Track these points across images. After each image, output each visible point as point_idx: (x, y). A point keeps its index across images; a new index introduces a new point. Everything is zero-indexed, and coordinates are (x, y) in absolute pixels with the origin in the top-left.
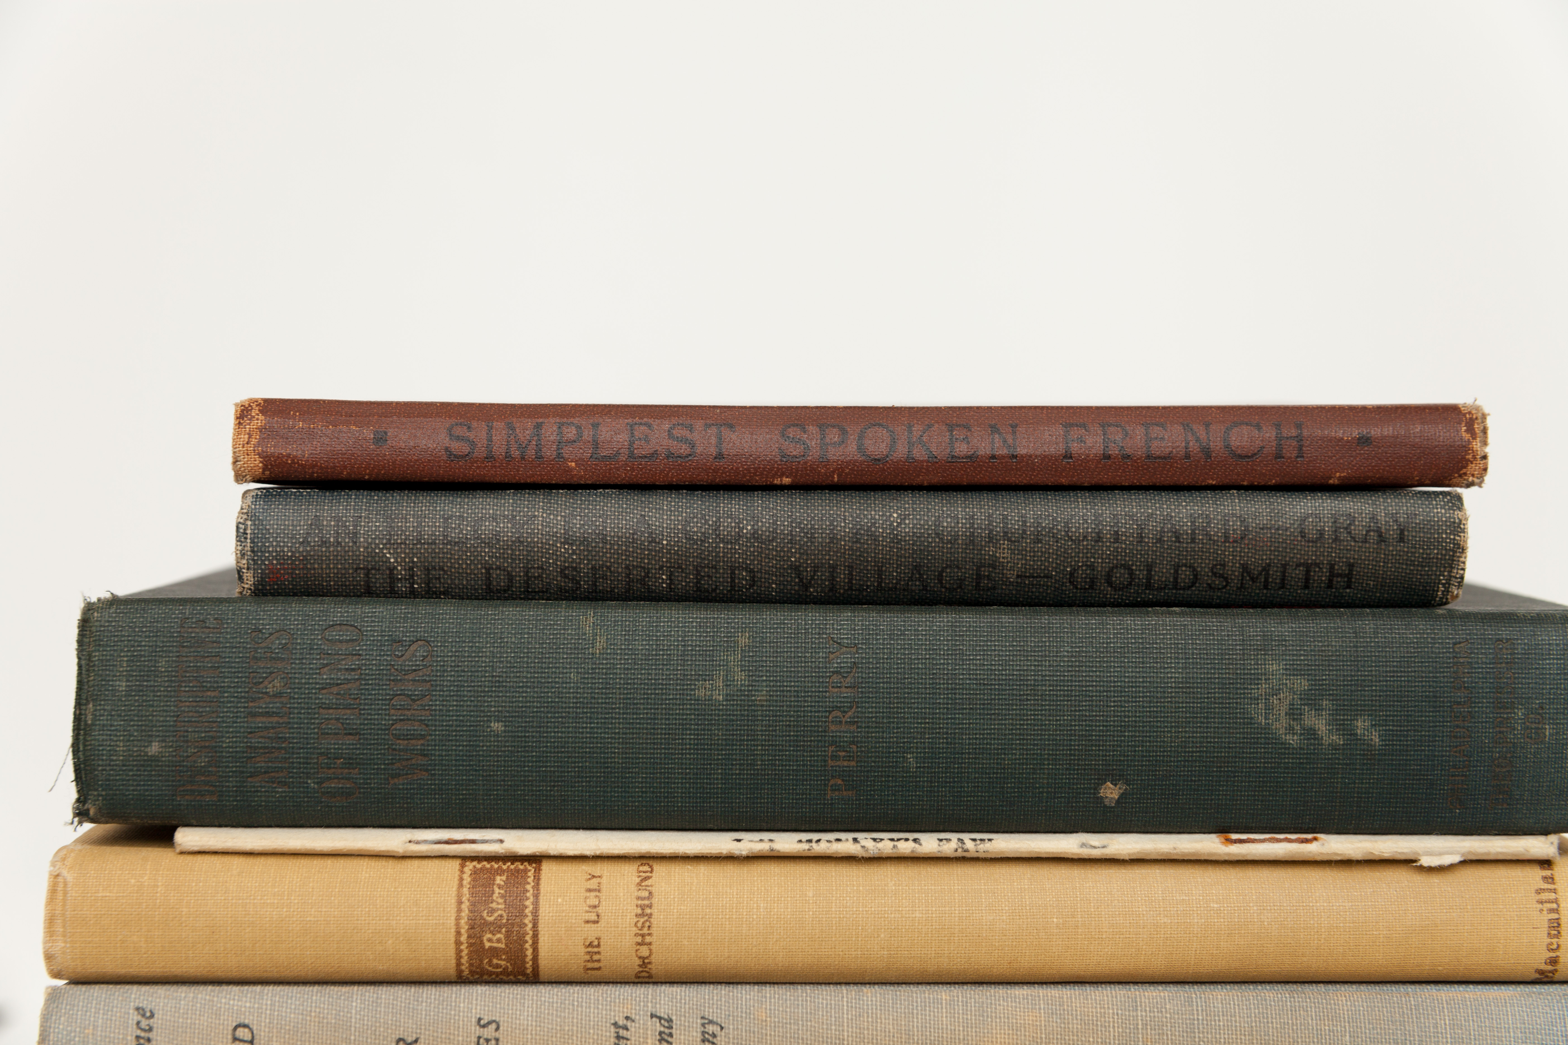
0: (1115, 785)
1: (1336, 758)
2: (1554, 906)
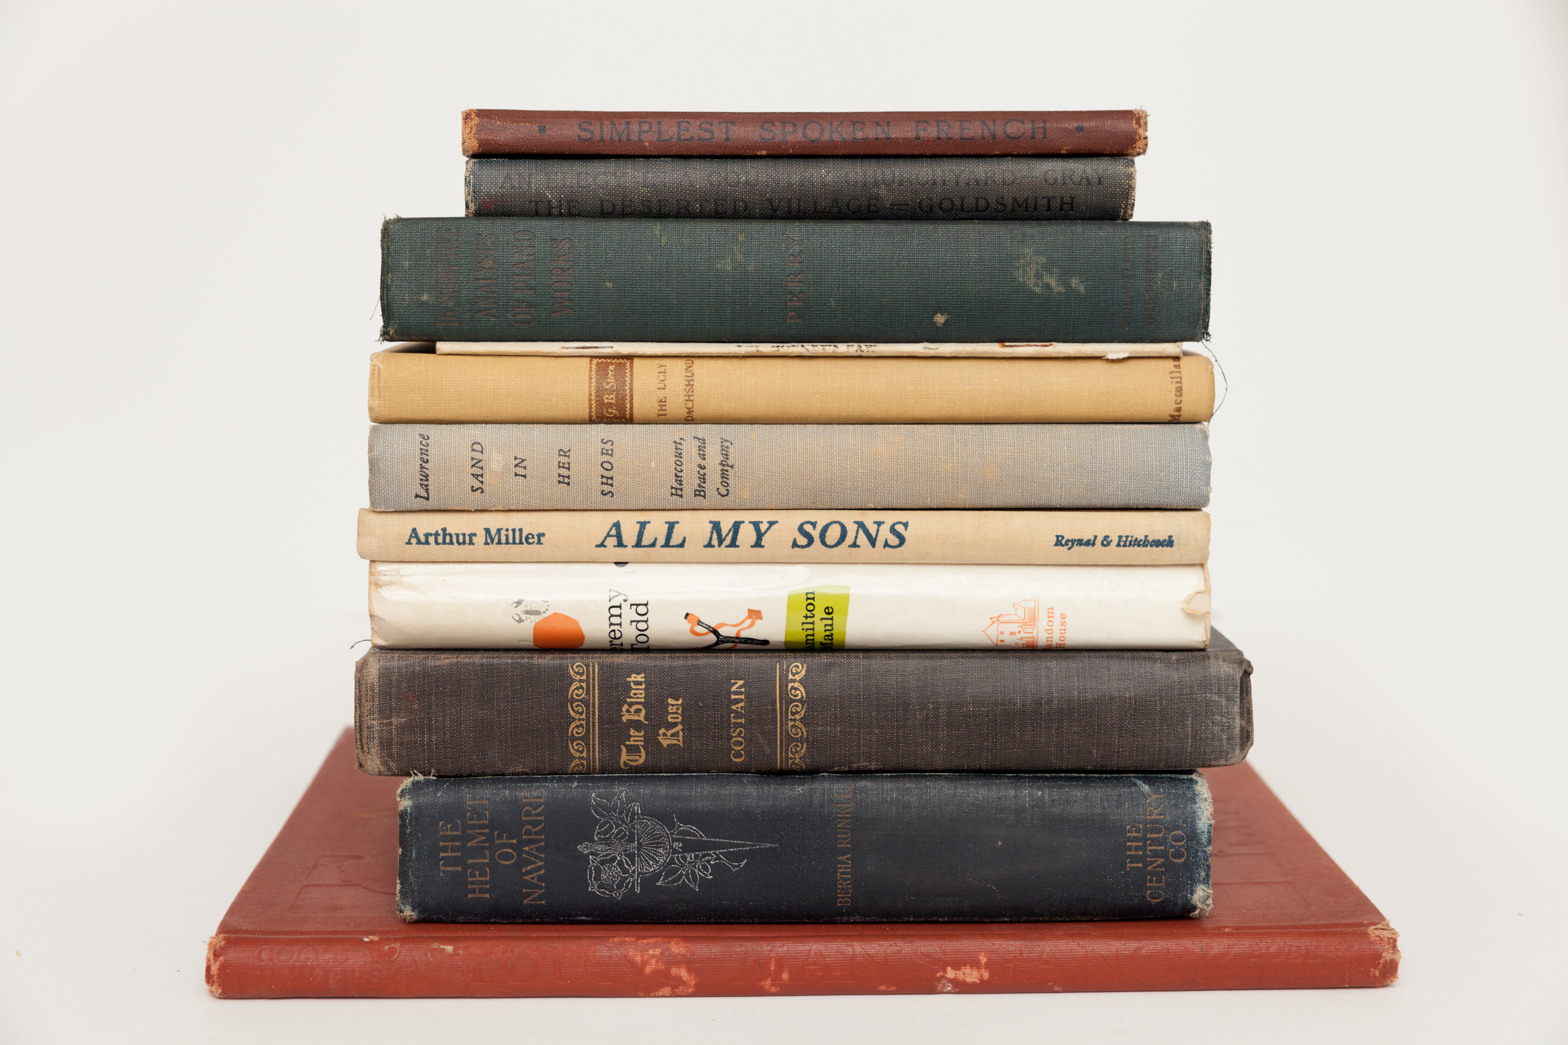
0: (942, 315)
1: (1061, 300)
2: (1179, 380)
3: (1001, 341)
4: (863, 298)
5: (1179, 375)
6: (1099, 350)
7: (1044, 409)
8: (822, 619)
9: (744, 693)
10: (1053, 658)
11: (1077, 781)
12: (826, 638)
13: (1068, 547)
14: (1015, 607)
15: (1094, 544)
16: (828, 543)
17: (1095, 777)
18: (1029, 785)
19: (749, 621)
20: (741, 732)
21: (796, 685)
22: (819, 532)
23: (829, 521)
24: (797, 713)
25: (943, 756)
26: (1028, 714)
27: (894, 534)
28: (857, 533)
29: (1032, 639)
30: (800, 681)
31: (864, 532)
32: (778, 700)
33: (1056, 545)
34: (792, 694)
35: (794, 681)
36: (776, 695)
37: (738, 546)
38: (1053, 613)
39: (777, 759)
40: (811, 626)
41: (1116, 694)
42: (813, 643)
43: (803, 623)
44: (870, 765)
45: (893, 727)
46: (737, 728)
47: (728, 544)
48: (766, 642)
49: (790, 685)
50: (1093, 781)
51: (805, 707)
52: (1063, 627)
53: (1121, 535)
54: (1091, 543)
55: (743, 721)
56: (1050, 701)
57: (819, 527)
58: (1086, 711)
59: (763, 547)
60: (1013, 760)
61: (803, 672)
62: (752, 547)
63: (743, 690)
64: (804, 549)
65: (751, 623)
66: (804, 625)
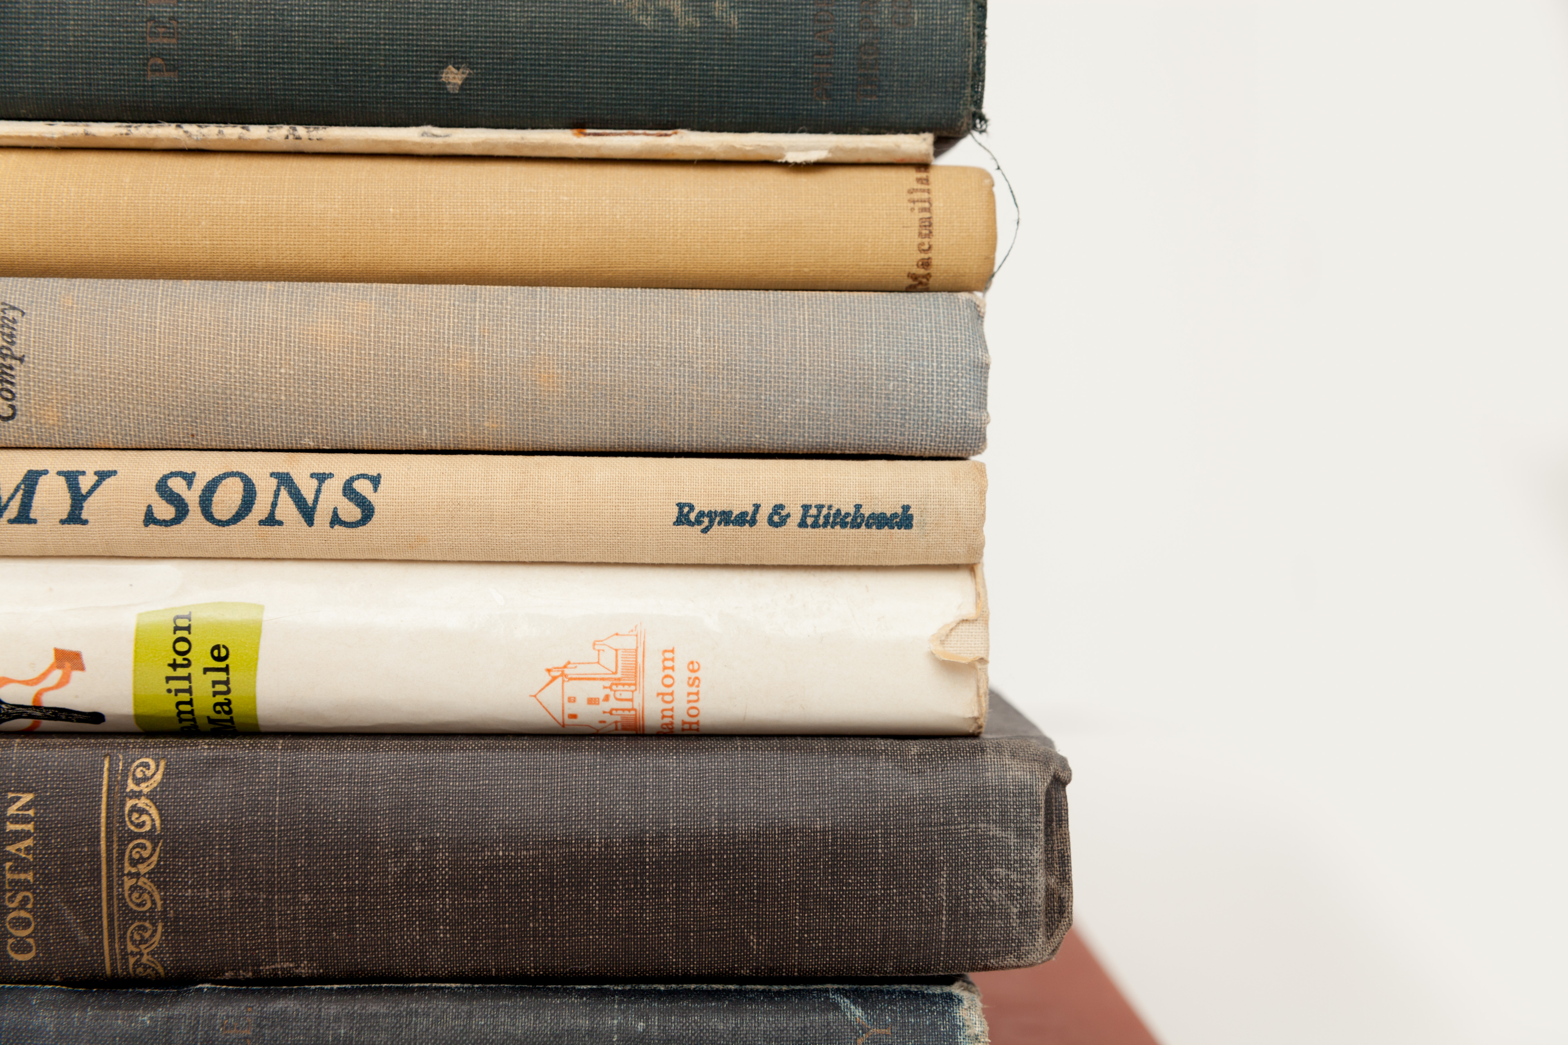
0: (458, 69)
1: (692, 43)
2: (927, 205)
3: (579, 125)
4: (299, 31)
5: (925, 196)
6: (769, 144)
7: (661, 257)
8: (206, 670)
9: (32, 819)
10: (671, 751)
11: (719, 1000)
12: (218, 708)
13: (703, 527)
14: (597, 647)
15: (753, 522)
16: (217, 516)
17: (757, 990)
18: (619, 1009)
19: (57, 674)
20: (25, 900)
21: (142, 803)
22: (200, 493)
23: (221, 472)
24: (142, 860)
25: (445, 950)
26: (617, 864)
27: (350, 499)
28: (276, 495)
29: (633, 713)
30: (151, 796)
31: (290, 493)
32: (103, 835)
33: (678, 522)
34: (132, 822)
35: (138, 795)
36: (99, 823)
37: (34, 521)
38: (672, 660)
39: (103, 954)
40: (184, 685)
41: (795, 822)
42: (194, 720)
43: (168, 679)
44: (297, 968)
45: (339, 890)
46: (17, 892)
47: (12, 517)
48: (96, 717)
49: (130, 803)
50: (750, 999)
51: (158, 849)
52: (694, 689)
53: (809, 503)
54: (748, 518)
55: (30, 877)
56: (661, 838)
57: (199, 484)
58: (734, 858)
59: (85, 522)
60: (588, 957)
61: (158, 777)
62: (63, 522)
63: (31, 813)
64: (169, 529)
65: (63, 677)
66: (171, 682)
